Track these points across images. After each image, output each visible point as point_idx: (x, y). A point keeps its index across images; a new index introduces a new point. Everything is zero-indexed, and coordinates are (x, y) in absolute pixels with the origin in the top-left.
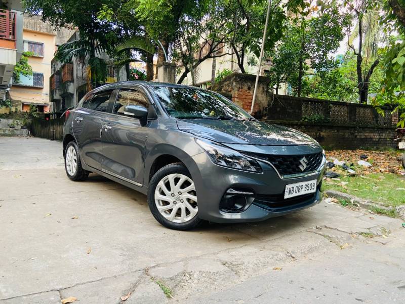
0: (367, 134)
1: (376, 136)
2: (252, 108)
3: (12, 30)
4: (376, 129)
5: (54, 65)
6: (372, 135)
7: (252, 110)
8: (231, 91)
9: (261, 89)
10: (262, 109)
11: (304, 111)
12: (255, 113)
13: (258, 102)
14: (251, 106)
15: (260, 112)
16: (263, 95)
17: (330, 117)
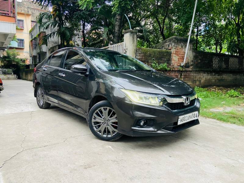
3: (12, 9)
5: (32, 34)
7: (184, 63)
8: (170, 49)
9: (189, 47)
10: (190, 62)
11: (214, 62)
12: (186, 64)
13: (188, 56)
14: (183, 59)
15: (188, 63)
16: (191, 52)
17: (229, 65)
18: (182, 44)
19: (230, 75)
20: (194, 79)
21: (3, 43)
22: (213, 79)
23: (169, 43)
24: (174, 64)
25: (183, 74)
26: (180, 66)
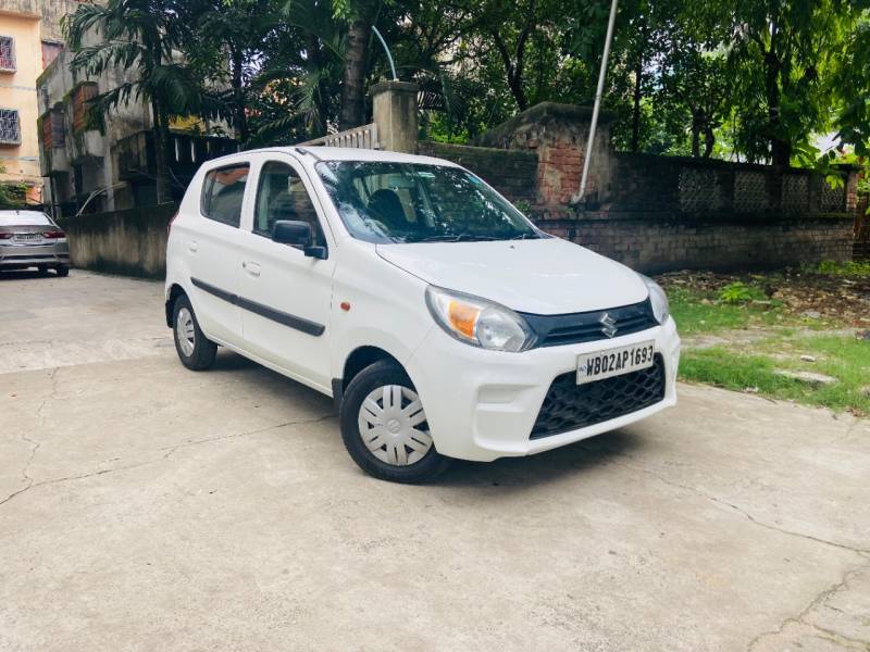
2: (583, 185)
5: (45, 91)
7: (582, 192)
8: (535, 148)
9: (599, 141)
10: (600, 189)
11: (682, 189)
12: (588, 197)
13: (594, 171)
14: (579, 181)
15: (596, 194)
16: (603, 155)
17: (733, 199)
18: (574, 129)
19: (738, 230)
20: (617, 248)
22: (680, 244)
23: (529, 126)
24: (549, 199)
25: (578, 232)
26: (569, 204)
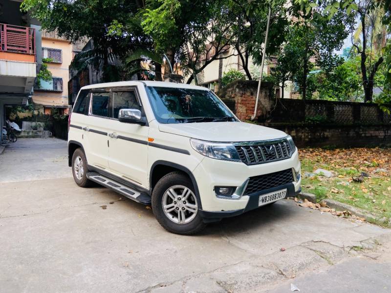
0: (372, 132)
1: (381, 134)
2: (255, 112)
3: (31, 45)
4: (381, 127)
5: (72, 71)
6: (377, 133)
7: (255, 115)
8: (234, 97)
9: (263, 94)
10: (265, 113)
11: (307, 113)
12: (258, 117)
13: (261, 106)
14: (254, 110)
15: (263, 116)
16: (266, 99)
17: (334, 117)
18: (252, 90)
21: (24, 88)
23: (232, 89)
24: (240, 118)
26: (250, 120)
